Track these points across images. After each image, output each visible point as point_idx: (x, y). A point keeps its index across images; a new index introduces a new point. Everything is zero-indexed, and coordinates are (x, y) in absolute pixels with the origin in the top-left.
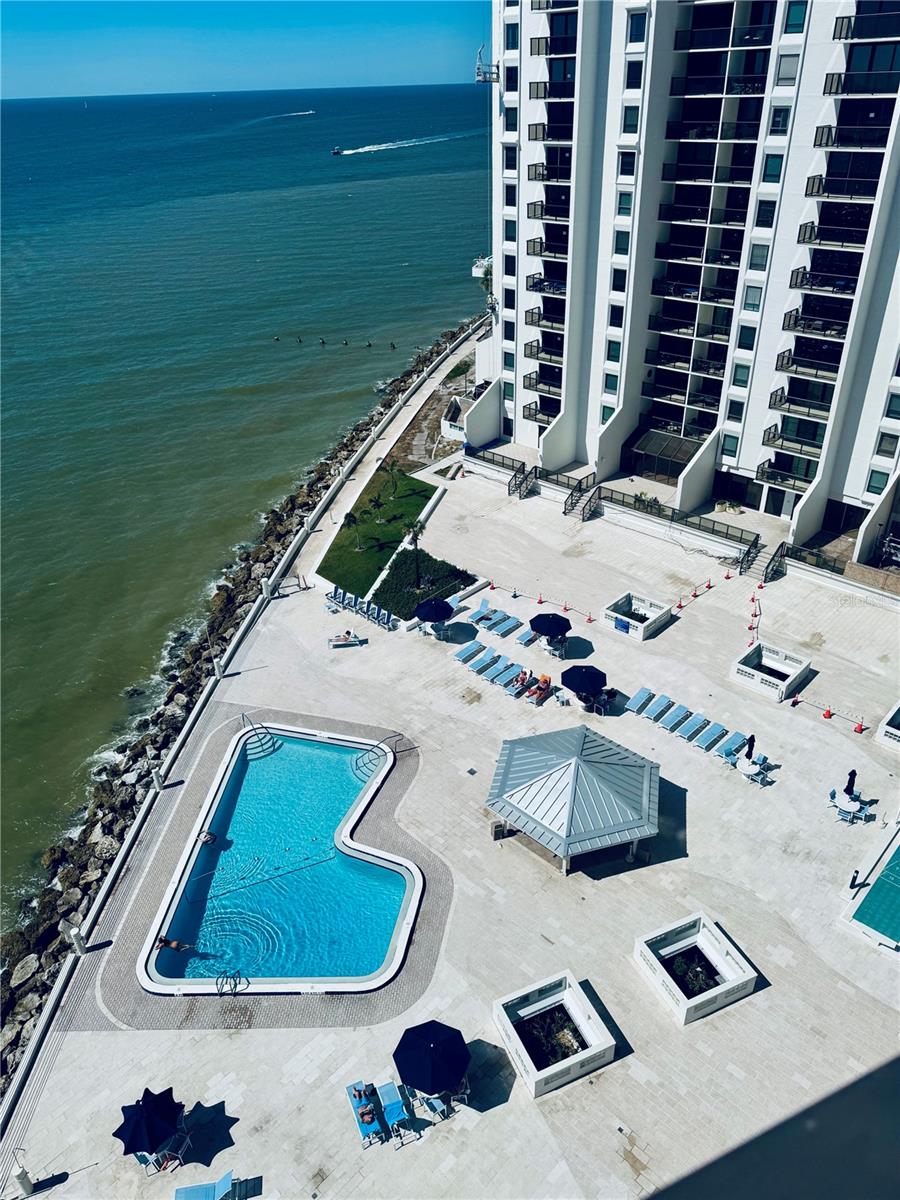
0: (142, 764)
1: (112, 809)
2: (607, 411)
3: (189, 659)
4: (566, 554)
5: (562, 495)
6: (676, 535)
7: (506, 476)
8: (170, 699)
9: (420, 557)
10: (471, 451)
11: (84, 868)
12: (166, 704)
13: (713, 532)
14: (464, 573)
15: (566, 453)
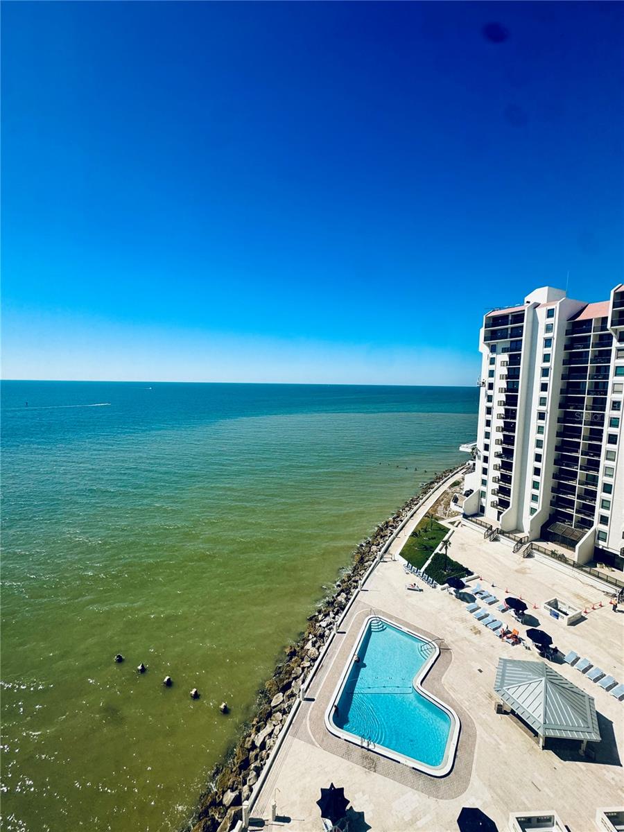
0: (328, 620)
1: (315, 636)
2: (533, 510)
3: (346, 579)
4: (516, 571)
5: (512, 543)
6: (576, 574)
7: (484, 530)
8: (339, 595)
9: (445, 557)
10: (465, 516)
11: (303, 660)
12: (337, 596)
13: (598, 577)
14: (467, 569)
15: (511, 524)
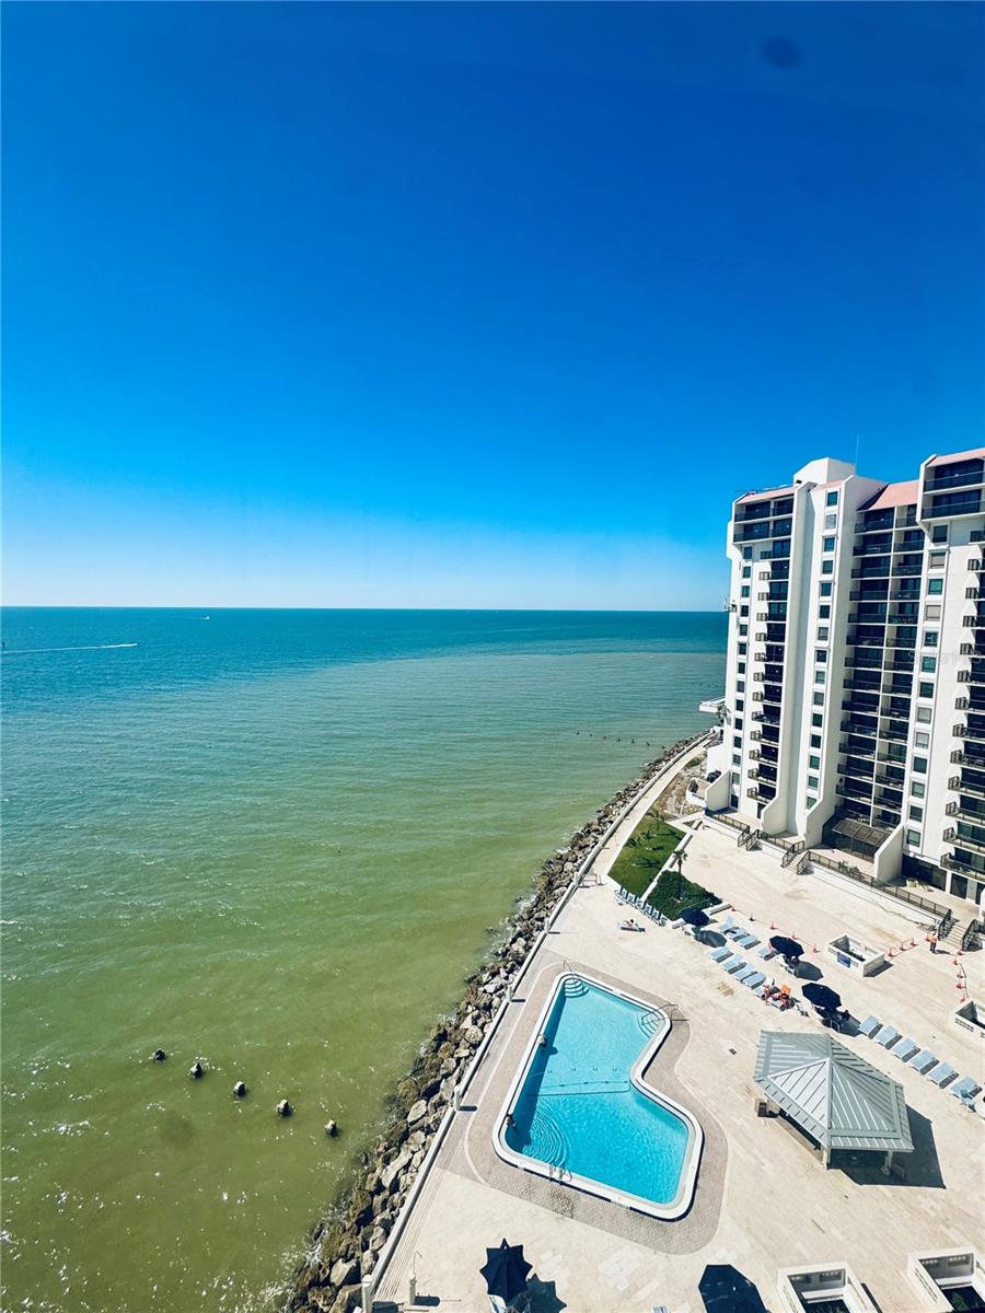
0: (498, 981)
1: (477, 1008)
2: (810, 801)
4: (787, 895)
5: (781, 853)
6: (876, 898)
7: (737, 834)
8: (514, 941)
9: (678, 877)
10: (709, 813)
11: (457, 1045)
12: (511, 943)
13: (909, 901)
14: (711, 895)
15: (778, 824)
